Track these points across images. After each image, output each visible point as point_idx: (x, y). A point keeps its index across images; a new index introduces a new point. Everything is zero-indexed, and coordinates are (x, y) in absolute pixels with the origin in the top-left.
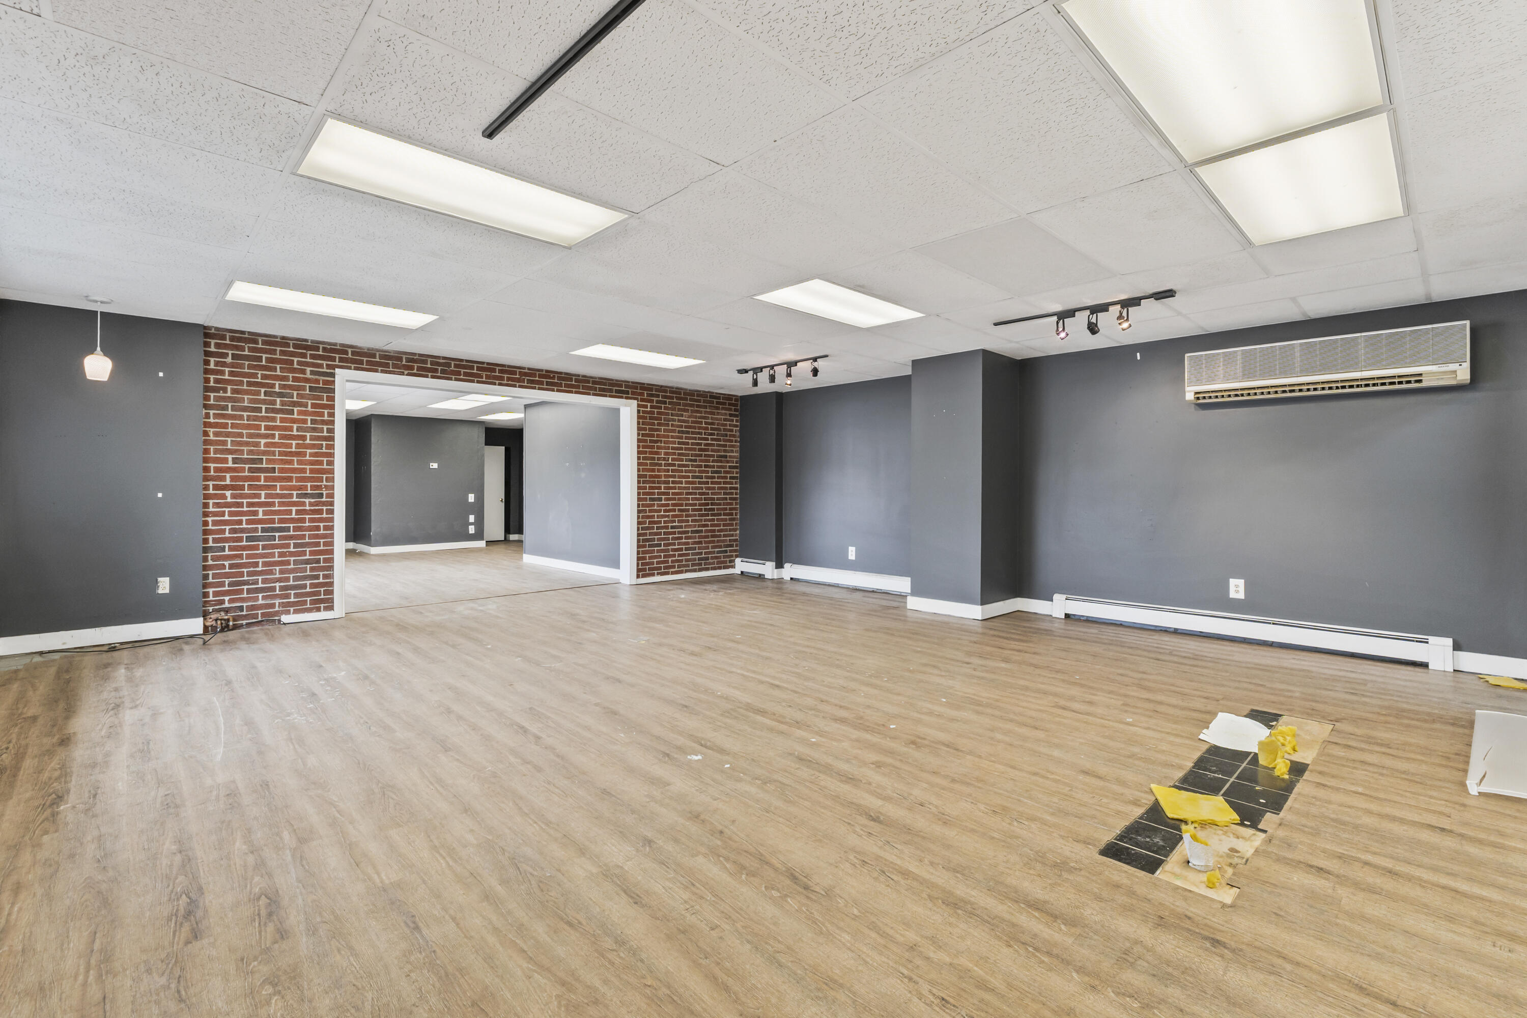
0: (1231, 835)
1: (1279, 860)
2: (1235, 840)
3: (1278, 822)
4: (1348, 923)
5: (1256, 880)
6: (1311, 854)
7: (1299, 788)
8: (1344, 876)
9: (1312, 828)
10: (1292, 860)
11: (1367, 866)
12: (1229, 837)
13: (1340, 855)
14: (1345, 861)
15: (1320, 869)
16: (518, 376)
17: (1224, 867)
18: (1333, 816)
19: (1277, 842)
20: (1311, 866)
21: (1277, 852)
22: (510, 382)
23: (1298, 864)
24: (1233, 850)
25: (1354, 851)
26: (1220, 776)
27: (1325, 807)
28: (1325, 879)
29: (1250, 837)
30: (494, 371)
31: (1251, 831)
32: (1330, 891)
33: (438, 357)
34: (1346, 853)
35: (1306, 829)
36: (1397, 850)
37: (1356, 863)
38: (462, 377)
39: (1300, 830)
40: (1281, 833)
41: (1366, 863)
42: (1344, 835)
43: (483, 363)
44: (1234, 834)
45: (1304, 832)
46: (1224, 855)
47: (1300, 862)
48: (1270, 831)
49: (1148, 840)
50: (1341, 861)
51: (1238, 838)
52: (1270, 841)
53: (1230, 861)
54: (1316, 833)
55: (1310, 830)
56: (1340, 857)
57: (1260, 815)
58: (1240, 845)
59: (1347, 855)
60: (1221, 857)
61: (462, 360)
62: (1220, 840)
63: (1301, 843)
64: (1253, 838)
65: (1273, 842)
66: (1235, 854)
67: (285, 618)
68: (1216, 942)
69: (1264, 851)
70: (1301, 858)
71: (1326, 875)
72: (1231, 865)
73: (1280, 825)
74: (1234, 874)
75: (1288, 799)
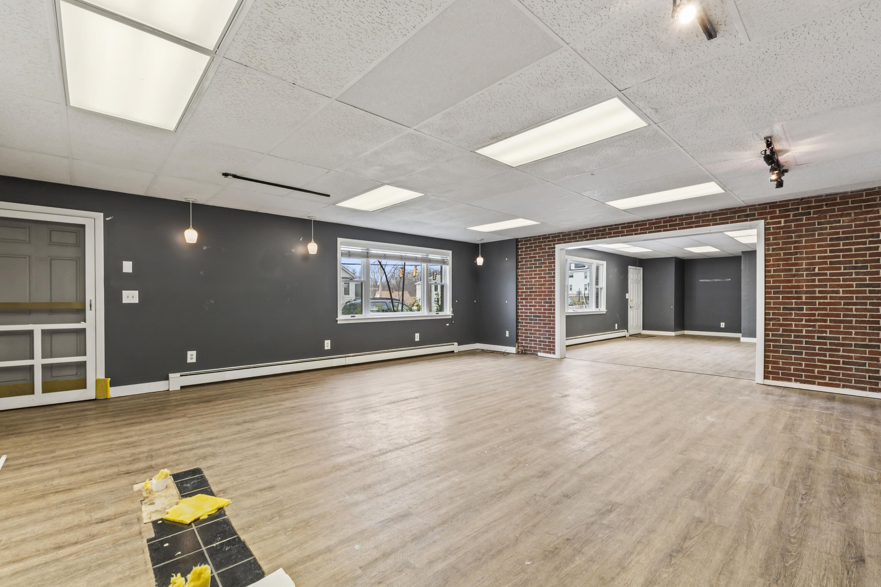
0: (161, 510)
1: (126, 513)
2: (157, 509)
3: (143, 534)
4: (80, 506)
5: (130, 498)
6: (111, 527)
7: (151, 578)
8: (88, 526)
9: (120, 545)
10: (119, 517)
11: (75, 541)
12: (161, 508)
13: (94, 538)
14: (90, 536)
15: (102, 521)
16: (648, 226)
17: (149, 495)
18: (110, 567)
19: (134, 521)
20: (108, 520)
21: (130, 516)
22: (642, 231)
23: (116, 517)
24: (153, 504)
25: (86, 547)
26: (214, 545)
27: (120, 573)
28: (97, 519)
29: (151, 515)
30: (632, 226)
31: (154, 518)
32: (93, 514)
33: (599, 227)
34: (91, 542)
35: (123, 541)
36: (54, 568)
37: (82, 539)
38: (612, 235)
39: (126, 538)
40: (136, 528)
41: (76, 543)
42: (95, 555)
43: (625, 224)
44: (160, 511)
45: (123, 538)
46: (154, 499)
47: (115, 519)
48: (143, 525)
49: (192, 483)
50: (92, 535)
51: (156, 511)
52: (138, 519)
53: (149, 499)
54: (115, 543)
55: (120, 542)
56: (94, 536)
57: (158, 533)
58: (152, 508)
59: (90, 541)
60: (155, 498)
61: (612, 226)
62: (163, 504)
63: (121, 530)
64: (149, 515)
65: (136, 520)
66: (150, 503)
67: (539, 354)
68: (128, 473)
69: (137, 512)
70: (116, 521)
71: (98, 521)
72: (147, 497)
73: (140, 533)
74: (142, 494)
75: (152, 561)
